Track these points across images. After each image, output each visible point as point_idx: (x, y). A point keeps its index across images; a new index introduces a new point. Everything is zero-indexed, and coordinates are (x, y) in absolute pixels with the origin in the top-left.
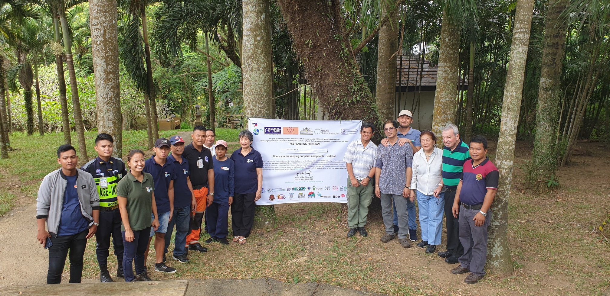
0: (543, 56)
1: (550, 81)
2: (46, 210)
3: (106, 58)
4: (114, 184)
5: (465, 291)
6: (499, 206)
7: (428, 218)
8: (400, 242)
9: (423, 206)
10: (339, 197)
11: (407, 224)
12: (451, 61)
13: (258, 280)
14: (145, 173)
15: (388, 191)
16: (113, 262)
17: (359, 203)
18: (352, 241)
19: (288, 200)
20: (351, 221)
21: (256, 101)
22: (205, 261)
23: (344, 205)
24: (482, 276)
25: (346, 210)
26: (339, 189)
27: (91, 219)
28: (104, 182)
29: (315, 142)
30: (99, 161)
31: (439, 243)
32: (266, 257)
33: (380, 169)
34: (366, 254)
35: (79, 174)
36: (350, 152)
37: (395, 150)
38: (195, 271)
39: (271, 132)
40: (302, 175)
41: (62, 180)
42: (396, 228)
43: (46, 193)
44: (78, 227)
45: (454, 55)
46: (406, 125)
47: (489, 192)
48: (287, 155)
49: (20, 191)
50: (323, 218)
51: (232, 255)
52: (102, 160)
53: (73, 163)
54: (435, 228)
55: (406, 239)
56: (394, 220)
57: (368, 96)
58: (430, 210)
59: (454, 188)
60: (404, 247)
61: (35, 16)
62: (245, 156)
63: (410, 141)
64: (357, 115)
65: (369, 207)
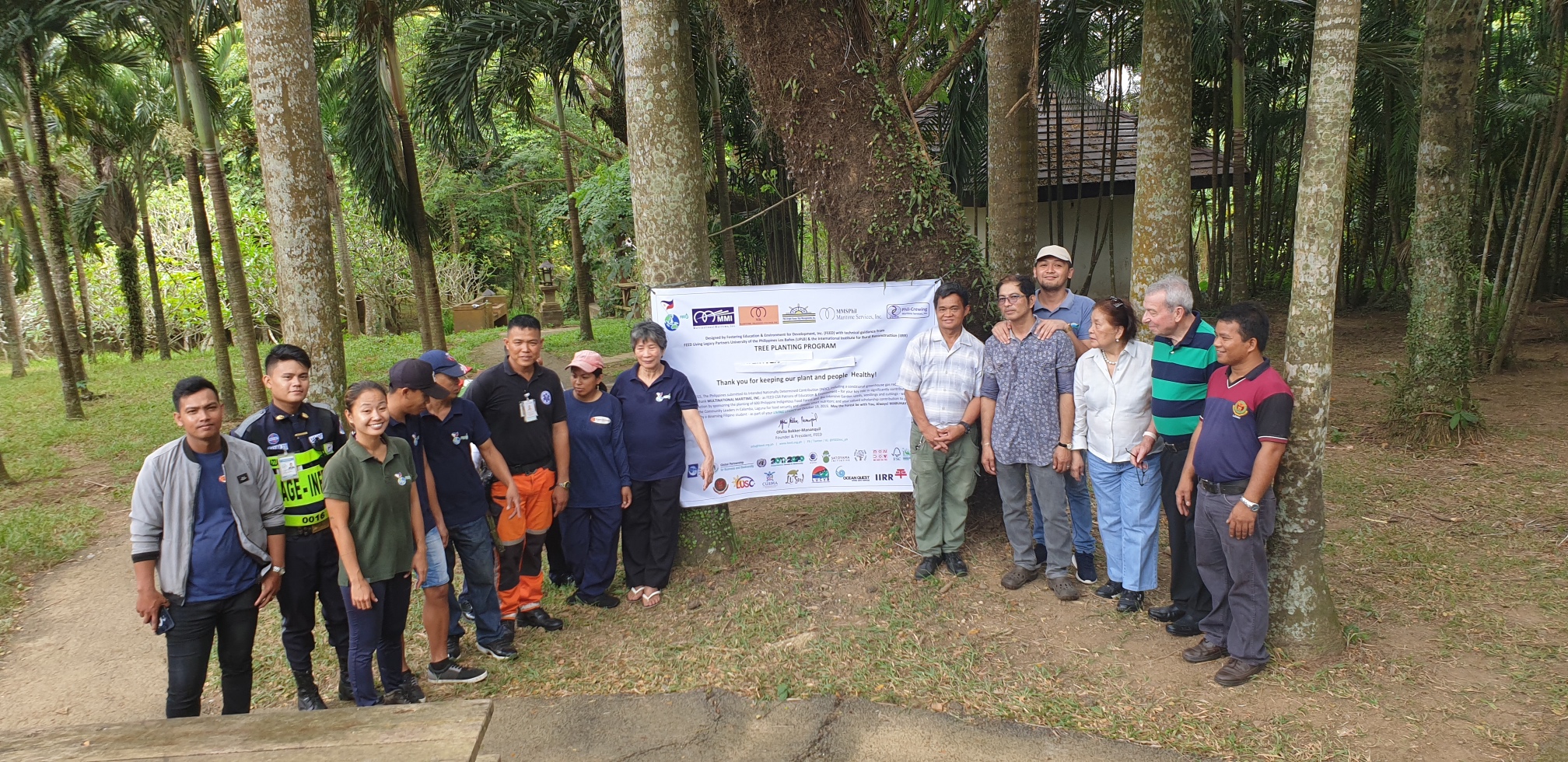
0: (1424, 85)
1: (1445, 149)
2: (154, 539)
3: (293, 157)
4: (315, 469)
5: (1216, 704)
6: (1300, 484)
7: (1119, 522)
8: (1052, 585)
9: (1105, 491)
10: (891, 477)
11: (1069, 539)
12: (1170, 111)
13: (688, 695)
14: (391, 439)
15: (1016, 457)
16: (330, 663)
17: (944, 490)
18: (928, 588)
19: (759, 491)
20: (923, 538)
21: (667, 245)
22: (558, 652)
23: (905, 497)
24: (1260, 665)
25: (911, 512)
26: (890, 457)
27: (264, 557)
28: (290, 465)
29: (822, 342)
30: (273, 413)
31: (1151, 585)
32: (708, 638)
33: (991, 403)
34: (963, 621)
35: (230, 448)
36: (913, 362)
37: (1030, 352)
38: (531, 678)
39: (710, 322)
40: (793, 426)
41: (188, 465)
42: (1040, 552)
43: (150, 499)
44: (234, 580)
45: (1178, 97)
46: (1054, 283)
47: (1266, 447)
48: (754, 377)
49: (110, 497)
50: (855, 535)
51: (625, 636)
52: (280, 412)
53: (211, 422)
54: (1139, 548)
55: (1067, 579)
56: (1037, 532)
57: (952, 216)
58: (1124, 501)
59: (1183, 441)
60: (1062, 600)
61: (130, 61)
62: (649, 385)
63: (1067, 326)
64: (927, 266)
65: (968, 500)
